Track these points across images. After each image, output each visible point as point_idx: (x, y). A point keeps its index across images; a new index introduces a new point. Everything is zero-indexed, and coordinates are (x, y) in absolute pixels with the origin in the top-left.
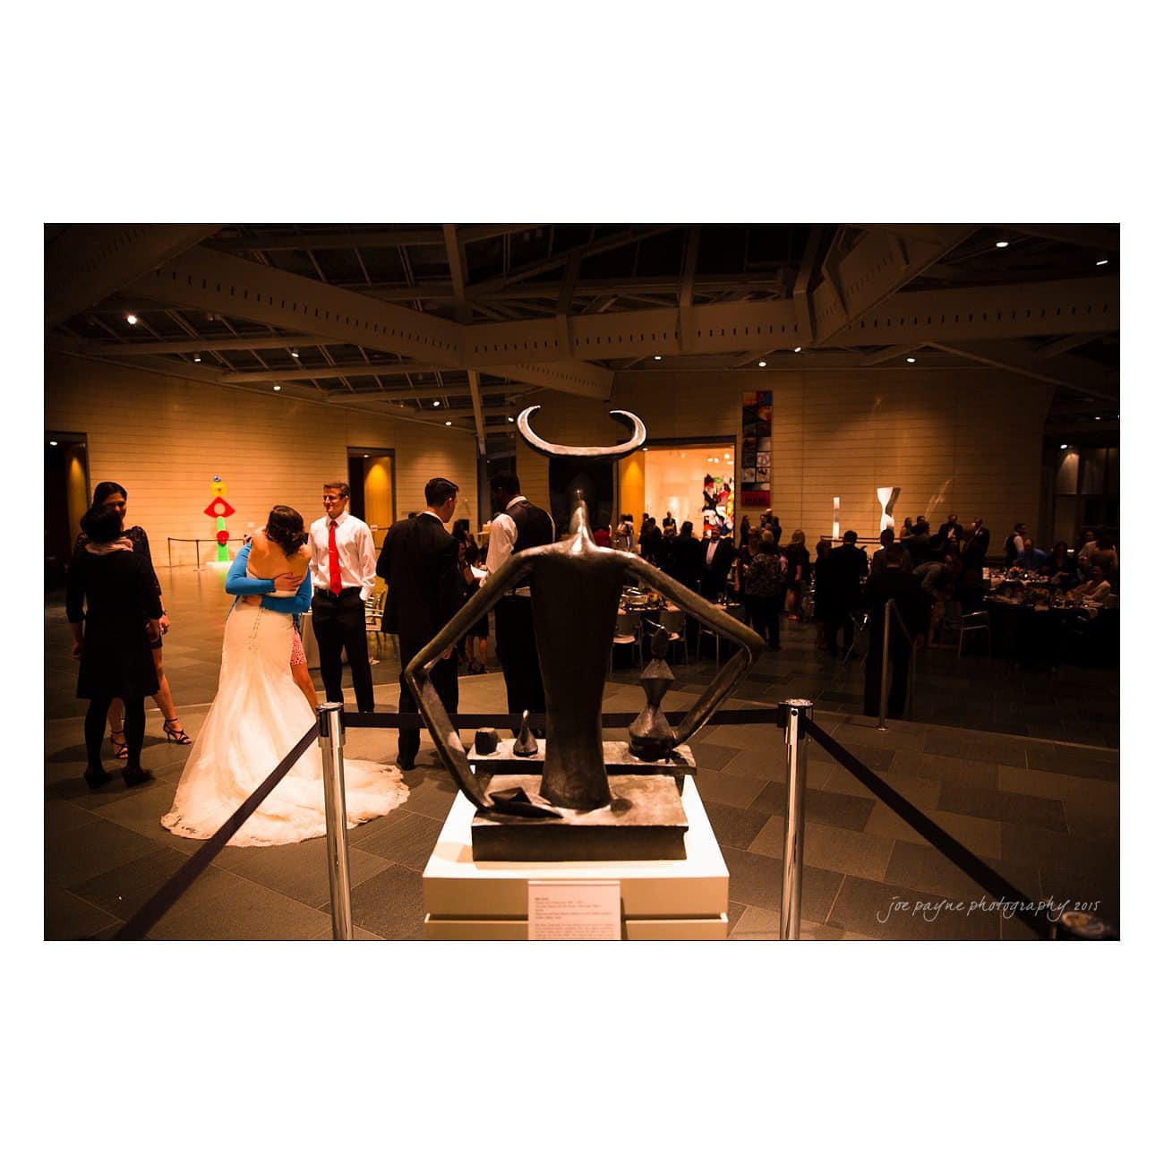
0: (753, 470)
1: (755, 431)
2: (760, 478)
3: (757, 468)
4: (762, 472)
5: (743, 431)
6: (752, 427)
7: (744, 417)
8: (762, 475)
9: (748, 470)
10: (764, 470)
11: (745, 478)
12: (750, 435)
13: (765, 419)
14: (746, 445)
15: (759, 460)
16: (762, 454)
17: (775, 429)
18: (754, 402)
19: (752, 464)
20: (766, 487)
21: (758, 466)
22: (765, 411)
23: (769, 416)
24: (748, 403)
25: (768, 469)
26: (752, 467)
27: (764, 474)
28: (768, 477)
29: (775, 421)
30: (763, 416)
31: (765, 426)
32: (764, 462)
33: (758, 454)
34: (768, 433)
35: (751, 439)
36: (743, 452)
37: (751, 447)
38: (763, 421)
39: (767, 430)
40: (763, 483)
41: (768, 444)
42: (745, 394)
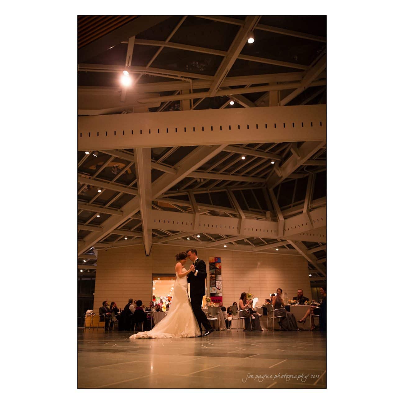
0: (215, 288)
1: (215, 272)
2: (218, 291)
3: (216, 287)
4: (218, 289)
5: (210, 272)
6: (213, 271)
7: (210, 266)
8: (218, 290)
9: (212, 288)
10: (219, 288)
11: (212, 291)
12: (213, 274)
13: (219, 268)
14: (211, 278)
15: (217, 284)
16: (218, 282)
17: (223, 272)
18: (214, 261)
19: (214, 285)
20: (220, 295)
21: (217, 286)
22: (219, 265)
23: (220, 267)
24: (211, 261)
25: (221, 288)
26: (214, 287)
27: (220, 289)
28: (221, 291)
29: (222, 269)
30: (218, 267)
31: (219, 271)
32: (219, 285)
33: (216, 281)
34: (220, 274)
35: (213, 276)
36: (210, 281)
37: (213, 279)
38: (217, 268)
39: (219, 272)
40: (219, 293)
41: (220, 278)
42: (210, 258)
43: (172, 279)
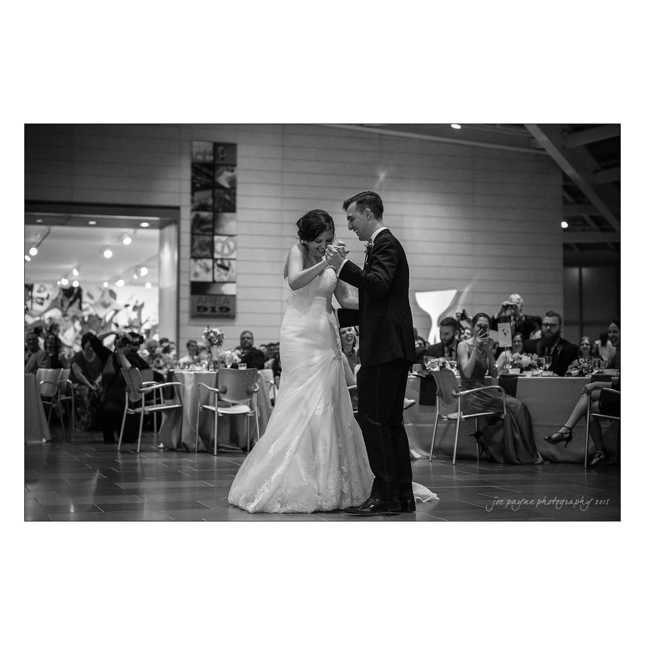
0: (209, 262)
1: (210, 202)
2: (220, 275)
3: (215, 260)
4: (222, 266)
5: (192, 201)
6: (205, 196)
7: (193, 178)
8: (222, 271)
9: (199, 261)
10: (226, 263)
11: (196, 275)
12: (203, 207)
13: (227, 185)
14: (197, 223)
15: (218, 247)
16: (224, 238)
17: (240, 202)
18: (210, 158)
19: (207, 253)
20: (228, 289)
21: (216, 256)
22: (227, 174)
23: (233, 182)
24: (200, 158)
25: (233, 263)
26: (206, 257)
27: (227, 269)
28: (232, 274)
29: (240, 190)
30: (223, 180)
31: (227, 197)
32: (226, 251)
33: (216, 238)
34: (232, 208)
35: (204, 214)
36: (193, 234)
37: (205, 227)
38: (222, 187)
39: (230, 203)
40: (224, 283)
41: (230, 224)
42: (195, 143)
43: (40, 221)
